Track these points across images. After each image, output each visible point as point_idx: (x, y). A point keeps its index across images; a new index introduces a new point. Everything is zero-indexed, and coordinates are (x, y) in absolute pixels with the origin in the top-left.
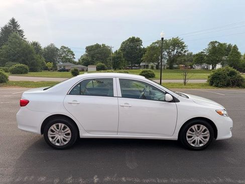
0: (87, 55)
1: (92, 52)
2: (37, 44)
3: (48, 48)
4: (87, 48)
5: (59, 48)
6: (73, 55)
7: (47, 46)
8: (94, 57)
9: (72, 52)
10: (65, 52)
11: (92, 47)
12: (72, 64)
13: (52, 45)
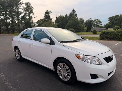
0: (109, 22)
1: (113, 20)
2: (82, 19)
3: (88, 21)
4: (110, 18)
5: (94, 20)
6: (101, 23)
7: (88, 20)
8: (114, 23)
9: (101, 21)
10: (96, 22)
11: (113, 17)
12: (99, 28)
13: (90, 19)
